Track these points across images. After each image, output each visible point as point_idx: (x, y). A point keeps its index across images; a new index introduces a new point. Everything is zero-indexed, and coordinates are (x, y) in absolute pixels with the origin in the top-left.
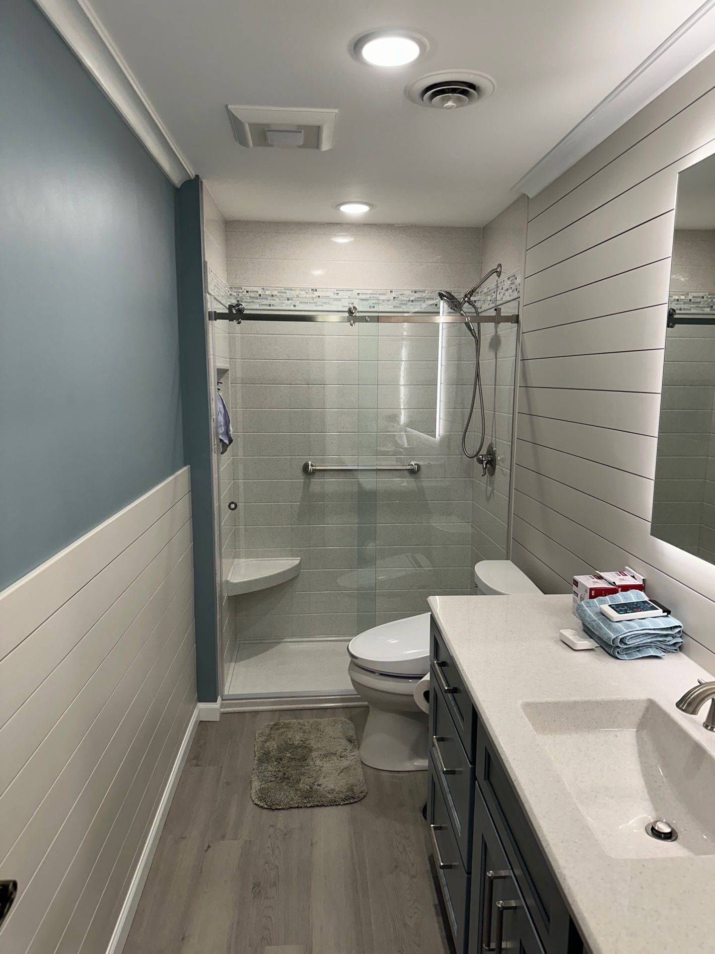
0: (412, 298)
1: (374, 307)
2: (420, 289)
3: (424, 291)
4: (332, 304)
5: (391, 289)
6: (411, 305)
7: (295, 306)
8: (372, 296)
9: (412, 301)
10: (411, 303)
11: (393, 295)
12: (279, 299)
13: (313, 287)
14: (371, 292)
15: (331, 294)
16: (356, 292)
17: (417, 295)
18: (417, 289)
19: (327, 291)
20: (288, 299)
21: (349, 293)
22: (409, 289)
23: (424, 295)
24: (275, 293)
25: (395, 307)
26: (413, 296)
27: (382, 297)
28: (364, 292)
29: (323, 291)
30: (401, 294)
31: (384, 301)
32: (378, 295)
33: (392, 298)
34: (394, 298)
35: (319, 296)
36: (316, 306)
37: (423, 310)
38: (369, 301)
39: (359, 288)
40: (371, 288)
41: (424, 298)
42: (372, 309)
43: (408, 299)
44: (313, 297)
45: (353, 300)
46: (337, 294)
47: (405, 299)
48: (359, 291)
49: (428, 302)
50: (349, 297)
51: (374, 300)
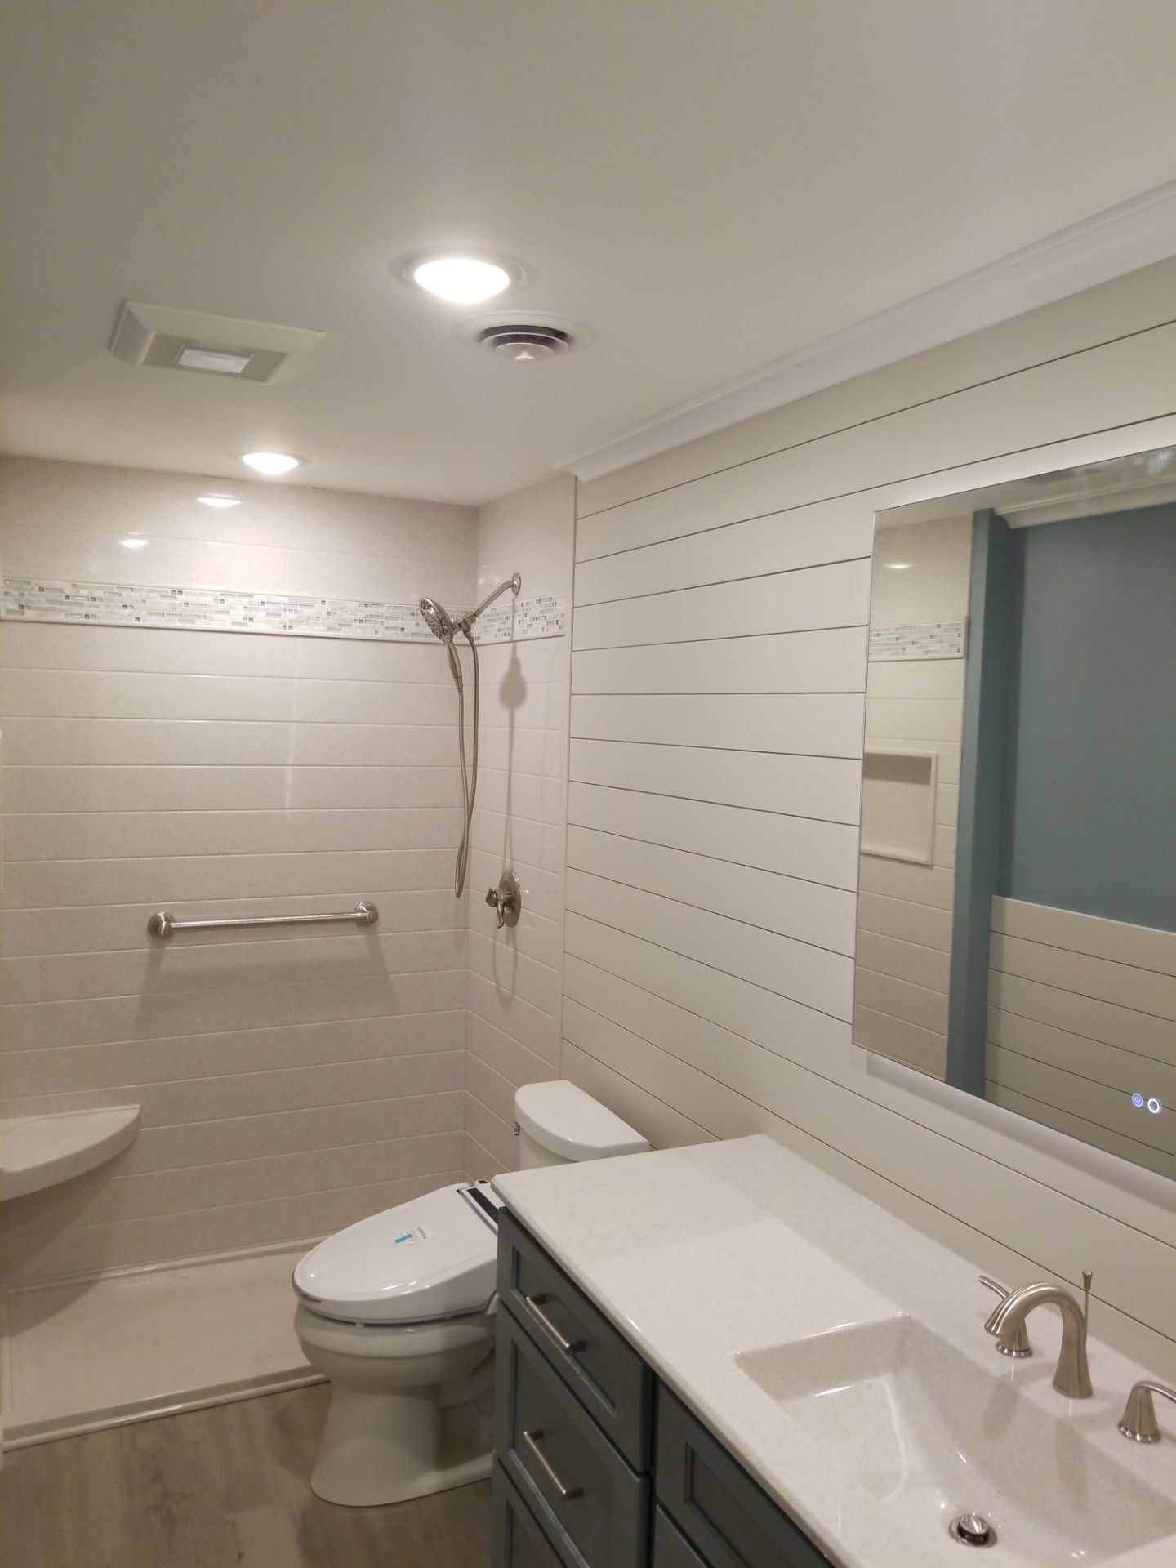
0: (360, 616)
1: (291, 627)
2: (373, 600)
3: (380, 605)
4: (211, 619)
5: (323, 597)
6: (359, 627)
7: (138, 619)
8: (288, 608)
9: (361, 621)
10: (358, 623)
11: (327, 607)
12: (107, 606)
13: (175, 585)
14: (286, 600)
15: (209, 600)
16: (257, 599)
17: (370, 611)
18: (369, 600)
19: (202, 595)
20: (125, 607)
21: (245, 601)
22: (355, 599)
24: (98, 594)
25: (329, 629)
26: (363, 612)
27: (307, 611)
28: (274, 599)
29: (194, 595)
30: (342, 608)
31: (309, 618)
32: (298, 608)
33: (324, 612)
34: (329, 613)
35: (187, 604)
36: (179, 620)
37: (379, 637)
38: (282, 617)
39: (264, 592)
40: (286, 593)
41: (381, 616)
42: (288, 632)
43: (352, 617)
44: (174, 604)
45: (252, 614)
46: (222, 601)
47: (348, 616)
48: (264, 598)
49: (388, 623)
50: (245, 607)
51: (292, 616)
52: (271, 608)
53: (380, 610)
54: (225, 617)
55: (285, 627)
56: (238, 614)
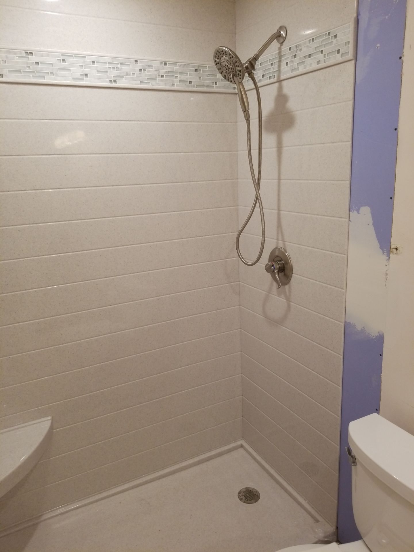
0: (162, 72)
1: (115, 81)
2: (171, 60)
3: (175, 64)
4: (57, 75)
5: (136, 57)
6: (162, 81)
7: (1, 76)
8: (112, 66)
9: (163, 76)
10: (161, 78)
11: (139, 66)
13: (26, 47)
14: (110, 60)
15: (53, 60)
16: (89, 59)
17: (168, 68)
18: (167, 60)
19: (48, 56)
21: (81, 60)
22: (157, 59)
23: (175, 67)
25: (142, 82)
26: (163, 69)
27: (126, 69)
28: (101, 59)
29: (42, 56)
30: (149, 66)
31: (127, 74)
32: (119, 66)
33: (137, 70)
34: (140, 70)
35: (37, 63)
36: (33, 76)
37: (175, 88)
38: (108, 73)
39: (93, 54)
40: (109, 55)
41: (176, 73)
42: (113, 85)
43: (156, 73)
44: (27, 63)
45: (87, 71)
46: (64, 60)
47: (154, 73)
48: (93, 59)
49: (180, 77)
50: (81, 66)
51: (114, 72)
52: (100, 66)
53: (175, 68)
54: (67, 73)
55: (111, 81)
56: (77, 71)
